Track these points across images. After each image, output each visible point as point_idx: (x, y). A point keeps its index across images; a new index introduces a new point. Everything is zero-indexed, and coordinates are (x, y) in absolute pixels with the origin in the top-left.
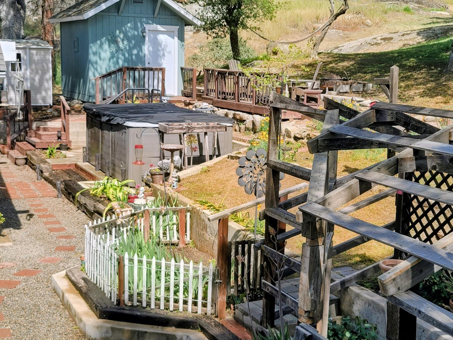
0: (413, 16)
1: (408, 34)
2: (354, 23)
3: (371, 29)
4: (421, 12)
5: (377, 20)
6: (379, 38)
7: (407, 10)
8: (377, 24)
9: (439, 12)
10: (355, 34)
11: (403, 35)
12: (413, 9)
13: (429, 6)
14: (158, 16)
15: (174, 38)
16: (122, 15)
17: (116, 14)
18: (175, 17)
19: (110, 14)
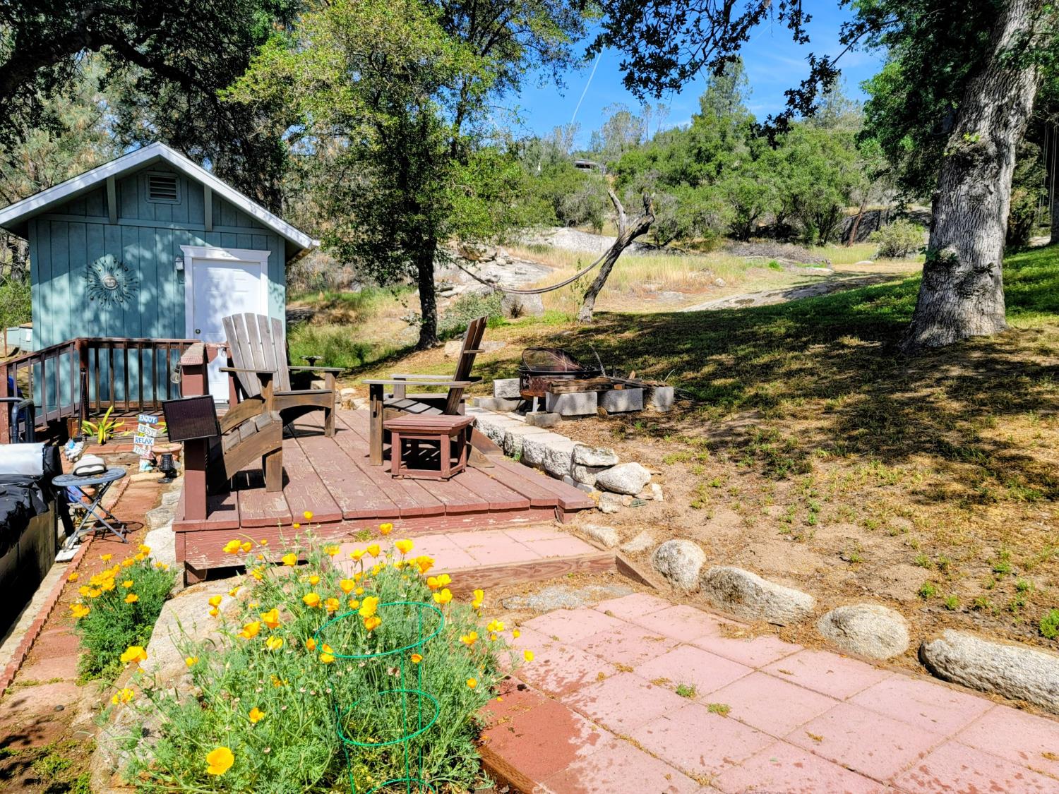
0: (782, 274)
1: (775, 294)
2: (700, 283)
3: (723, 290)
4: (793, 268)
5: (732, 280)
6: (733, 300)
7: (773, 265)
8: (732, 284)
9: (818, 269)
10: (701, 297)
11: (769, 296)
12: (782, 264)
13: (803, 262)
14: (218, 229)
15: (259, 277)
16: (121, 222)
17: (105, 221)
18: (262, 232)
19: (88, 220)
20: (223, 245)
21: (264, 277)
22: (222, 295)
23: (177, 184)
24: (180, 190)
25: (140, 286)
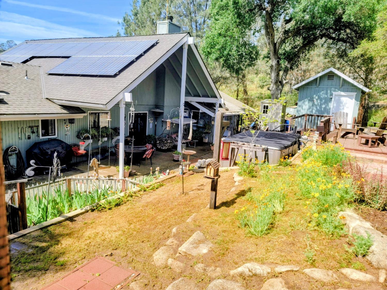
14: (343, 87)
15: (352, 100)
16: (319, 87)
17: (316, 86)
18: (354, 87)
19: (312, 86)
20: (344, 91)
21: (354, 100)
22: (343, 106)
23: (335, 76)
24: (335, 78)
25: (323, 104)
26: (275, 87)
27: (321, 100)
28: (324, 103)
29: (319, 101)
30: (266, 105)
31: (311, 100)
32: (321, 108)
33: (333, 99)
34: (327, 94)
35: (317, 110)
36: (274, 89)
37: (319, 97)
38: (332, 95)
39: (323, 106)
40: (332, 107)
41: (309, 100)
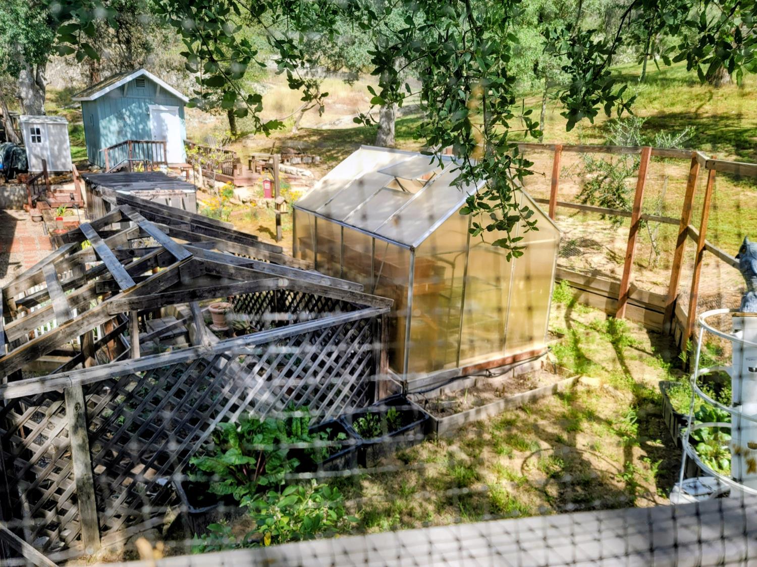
14: (160, 98)
15: (175, 116)
16: (128, 96)
17: (121, 96)
18: (175, 99)
19: (116, 96)
20: (163, 104)
21: (177, 116)
23: (145, 82)
24: (146, 84)
25: (139, 124)
26: (31, 92)
27: (135, 118)
28: (141, 122)
29: (132, 119)
30: (35, 127)
31: (120, 117)
32: (137, 128)
33: (151, 116)
34: (140, 107)
35: (133, 133)
36: (30, 96)
37: (131, 114)
38: (147, 109)
39: (141, 127)
40: (152, 127)
41: (117, 118)
